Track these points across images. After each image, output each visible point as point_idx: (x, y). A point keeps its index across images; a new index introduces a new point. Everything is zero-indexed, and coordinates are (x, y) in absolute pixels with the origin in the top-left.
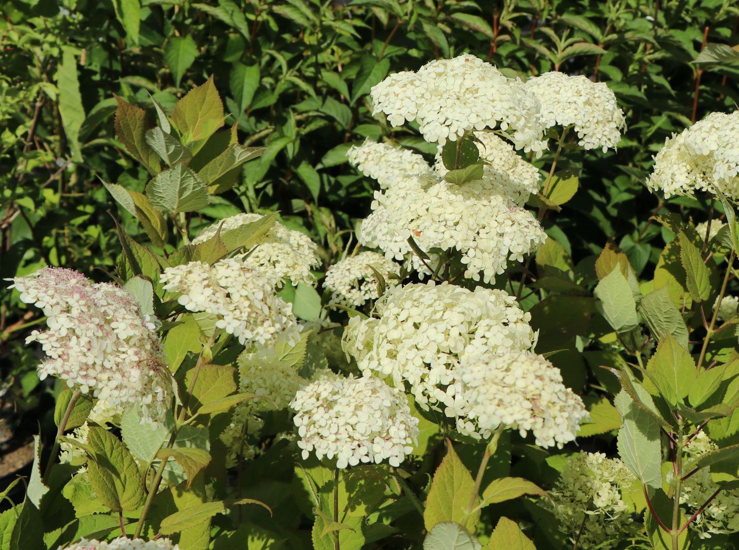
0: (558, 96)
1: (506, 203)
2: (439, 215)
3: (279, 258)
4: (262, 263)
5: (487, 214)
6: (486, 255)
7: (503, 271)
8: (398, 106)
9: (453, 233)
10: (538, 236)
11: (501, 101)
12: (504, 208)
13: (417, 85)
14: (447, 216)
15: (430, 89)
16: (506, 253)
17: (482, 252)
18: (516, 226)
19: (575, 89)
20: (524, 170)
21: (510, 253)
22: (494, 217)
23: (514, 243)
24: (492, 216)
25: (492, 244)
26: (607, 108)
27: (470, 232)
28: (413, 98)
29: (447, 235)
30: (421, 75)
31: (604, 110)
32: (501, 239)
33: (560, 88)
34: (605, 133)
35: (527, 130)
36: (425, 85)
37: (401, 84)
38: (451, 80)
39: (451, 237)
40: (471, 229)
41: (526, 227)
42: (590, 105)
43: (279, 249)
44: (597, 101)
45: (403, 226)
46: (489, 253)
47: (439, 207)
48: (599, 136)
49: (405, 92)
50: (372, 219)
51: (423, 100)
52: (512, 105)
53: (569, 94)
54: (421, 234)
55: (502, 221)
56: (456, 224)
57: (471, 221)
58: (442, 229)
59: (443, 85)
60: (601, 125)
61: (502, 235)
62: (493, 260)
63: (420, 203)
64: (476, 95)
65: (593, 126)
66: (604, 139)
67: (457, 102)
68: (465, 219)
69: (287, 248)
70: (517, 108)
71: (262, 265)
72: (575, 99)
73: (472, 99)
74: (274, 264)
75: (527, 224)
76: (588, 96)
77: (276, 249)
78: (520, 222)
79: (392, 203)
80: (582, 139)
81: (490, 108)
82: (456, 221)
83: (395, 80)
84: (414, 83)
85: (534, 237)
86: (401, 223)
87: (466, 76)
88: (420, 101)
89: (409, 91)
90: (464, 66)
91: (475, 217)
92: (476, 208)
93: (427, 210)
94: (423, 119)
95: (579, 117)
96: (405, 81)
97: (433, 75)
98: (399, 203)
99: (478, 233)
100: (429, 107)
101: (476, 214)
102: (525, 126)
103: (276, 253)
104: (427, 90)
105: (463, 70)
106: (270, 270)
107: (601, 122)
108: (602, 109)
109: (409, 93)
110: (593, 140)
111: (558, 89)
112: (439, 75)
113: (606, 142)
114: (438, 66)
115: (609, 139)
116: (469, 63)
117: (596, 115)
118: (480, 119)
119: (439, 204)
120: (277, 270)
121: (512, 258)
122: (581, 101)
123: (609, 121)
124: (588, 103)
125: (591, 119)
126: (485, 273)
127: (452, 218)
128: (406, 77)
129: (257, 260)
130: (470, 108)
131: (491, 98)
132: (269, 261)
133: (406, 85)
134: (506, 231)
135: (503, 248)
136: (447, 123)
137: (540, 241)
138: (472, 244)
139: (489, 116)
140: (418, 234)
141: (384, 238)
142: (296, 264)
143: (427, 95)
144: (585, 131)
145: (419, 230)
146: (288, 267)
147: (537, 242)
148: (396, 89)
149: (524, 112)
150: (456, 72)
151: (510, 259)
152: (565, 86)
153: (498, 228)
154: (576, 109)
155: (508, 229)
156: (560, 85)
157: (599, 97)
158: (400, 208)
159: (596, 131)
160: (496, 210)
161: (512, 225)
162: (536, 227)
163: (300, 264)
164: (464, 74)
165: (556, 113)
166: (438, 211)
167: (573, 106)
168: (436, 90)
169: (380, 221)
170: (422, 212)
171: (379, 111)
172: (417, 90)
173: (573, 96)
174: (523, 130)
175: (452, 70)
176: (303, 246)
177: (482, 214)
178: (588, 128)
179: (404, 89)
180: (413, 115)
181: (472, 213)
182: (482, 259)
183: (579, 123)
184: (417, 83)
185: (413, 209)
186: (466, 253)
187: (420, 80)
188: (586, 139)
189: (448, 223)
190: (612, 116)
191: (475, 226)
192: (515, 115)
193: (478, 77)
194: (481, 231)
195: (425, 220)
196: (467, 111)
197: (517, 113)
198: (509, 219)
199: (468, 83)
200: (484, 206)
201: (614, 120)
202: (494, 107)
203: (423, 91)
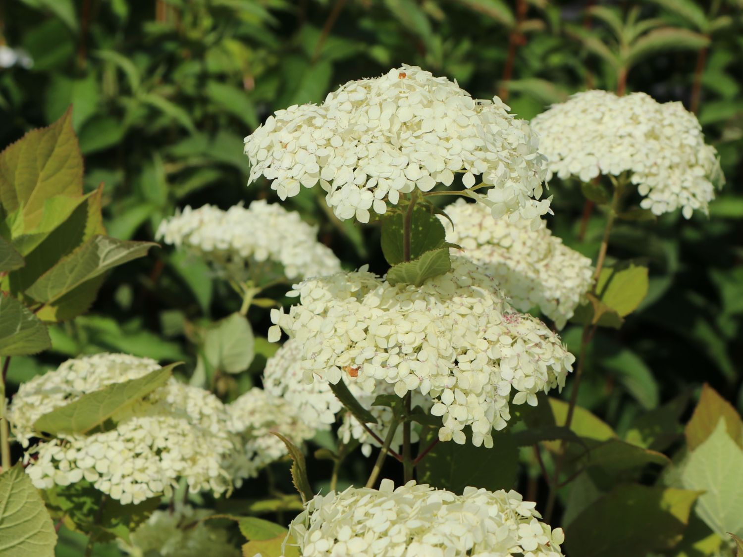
0: (601, 128)
1: (499, 306)
2: (387, 338)
3: (169, 444)
4: (138, 450)
5: (468, 329)
6: (472, 398)
7: (505, 425)
8: (287, 163)
9: (414, 365)
10: (559, 359)
11: (460, 138)
12: (496, 316)
13: (318, 125)
14: (401, 338)
15: (340, 130)
16: (507, 391)
17: (466, 393)
18: (519, 346)
19: (629, 114)
20: (566, 264)
21: (514, 392)
22: (481, 334)
23: (520, 374)
24: (477, 333)
25: (482, 378)
26: (685, 142)
27: (442, 362)
28: (312, 147)
29: (403, 370)
30: (327, 109)
31: (682, 146)
32: (496, 369)
33: (603, 114)
34: (686, 184)
35: (509, 183)
36: (332, 124)
37: (291, 126)
38: (374, 112)
39: (412, 372)
40: (443, 357)
41: (536, 345)
42: (656, 138)
43: (170, 426)
44: (668, 131)
45: (327, 362)
46: (478, 395)
47: (385, 323)
48: (676, 189)
49: (298, 138)
50: (282, 357)
51: (329, 151)
52: (481, 143)
53: (620, 122)
54: (359, 372)
55: (494, 338)
56: (418, 349)
57: (443, 343)
58: (394, 359)
59: (362, 121)
60: (677, 172)
61: (497, 362)
62: (485, 406)
63: (352, 320)
64: (418, 133)
65: (663, 173)
66: (685, 194)
67: (387, 147)
68: (432, 339)
69: (184, 425)
70: (490, 147)
71: (138, 455)
72: (629, 129)
73: (413, 140)
74: (159, 452)
75: (537, 340)
76: (651, 124)
77: (163, 426)
78: (526, 338)
79: (303, 326)
80: (646, 197)
81: (442, 152)
82: (416, 344)
83: (281, 121)
84: (314, 121)
85: (552, 362)
86: (323, 358)
87: (400, 102)
88: (322, 152)
89: (306, 137)
90: (397, 85)
91: (448, 335)
92: (450, 321)
93: (366, 331)
94: (331, 182)
95: (638, 157)
96: (298, 121)
97: (348, 106)
98: (317, 323)
99: (456, 363)
100: (339, 161)
101: (451, 330)
102: (505, 177)
103: (164, 433)
104: (335, 132)
105: (395, 92)
106: (152, 464)
107: (677, 165)
108: (676, 144)
109: (305, 140)
110: (666, 196)
111: (598, 115)
112: (357, 105)
113: (688, 199)
114: (355, 91)
115: (694, 195)
116: (405, 81)
117: (667, 153)
118: (425, 173)
119: (385, 318)
120: (165, 464)
121: (518, 400)
122: (639, 132)
123: (691, 166)
124: (652, 135)
125: (659, 161)
126: (474, 429)
127: (409, 342)
128: (301, 113)
129: (130, 445)
130: (408, 155)
131: (443, 135)
132: (151, 447)
133: (300, 127)
134: (503, 354)
135: (501, 383)
136: (371, 184)
137: (563, 368)
138: (448, 381)
139: (440, 166)
140: (354, 373)
141: (299, 387)
142: (197, 453)
143: (336, 141)
144: (651, 182)
145: (355, 367)
146: (183, 459)
147: (558, 369)
148: (285, 135)
149: (505, 153)
150: (384, 97)
151: (514, 402)
152: (611, 110)
153: (489, 351)
154: (632, 145)
155: (507, 352)
156: (603, 109)
157: (671, 125)
158: (319, 332)
159: (670, 182)
160: (483, 320)
161: (512, 345)
162: (553, 344)
163: (204, 452)
164: (398, 98)
165: (598, 155)
166: (385, 330)
167: (627, 140)
168: (351, 131)
169: (294, 360)
170: (357, 335)
171: (258, 175)
172: (317, 134)
173: (626, 124)
174: (502, 184)
175: (379, 95)
176: (209, 416)
177: (460, 330)
178: (655, 175)
179: (296, 134)
180: (312, 176)
181: (442, 329)
182: (467, 405)
183: (638, 168)
184: (318, 122)
185: (340, 331)
186: (439, 398)
187: (324, 117)
188: (654, 196)
189: (404, 350)
190: (696, 155)
191: (450, 350)
192: (485, 160)
193: (421, 102)
194: (461, 359)
195: (363, 348)
196: (403, 160)
197: (490, 156)
198: (506, 334)
199: (404, 114)
200: (463, 316)
201: (701, 162)
202: (448, 150)
203: (329, 135)
